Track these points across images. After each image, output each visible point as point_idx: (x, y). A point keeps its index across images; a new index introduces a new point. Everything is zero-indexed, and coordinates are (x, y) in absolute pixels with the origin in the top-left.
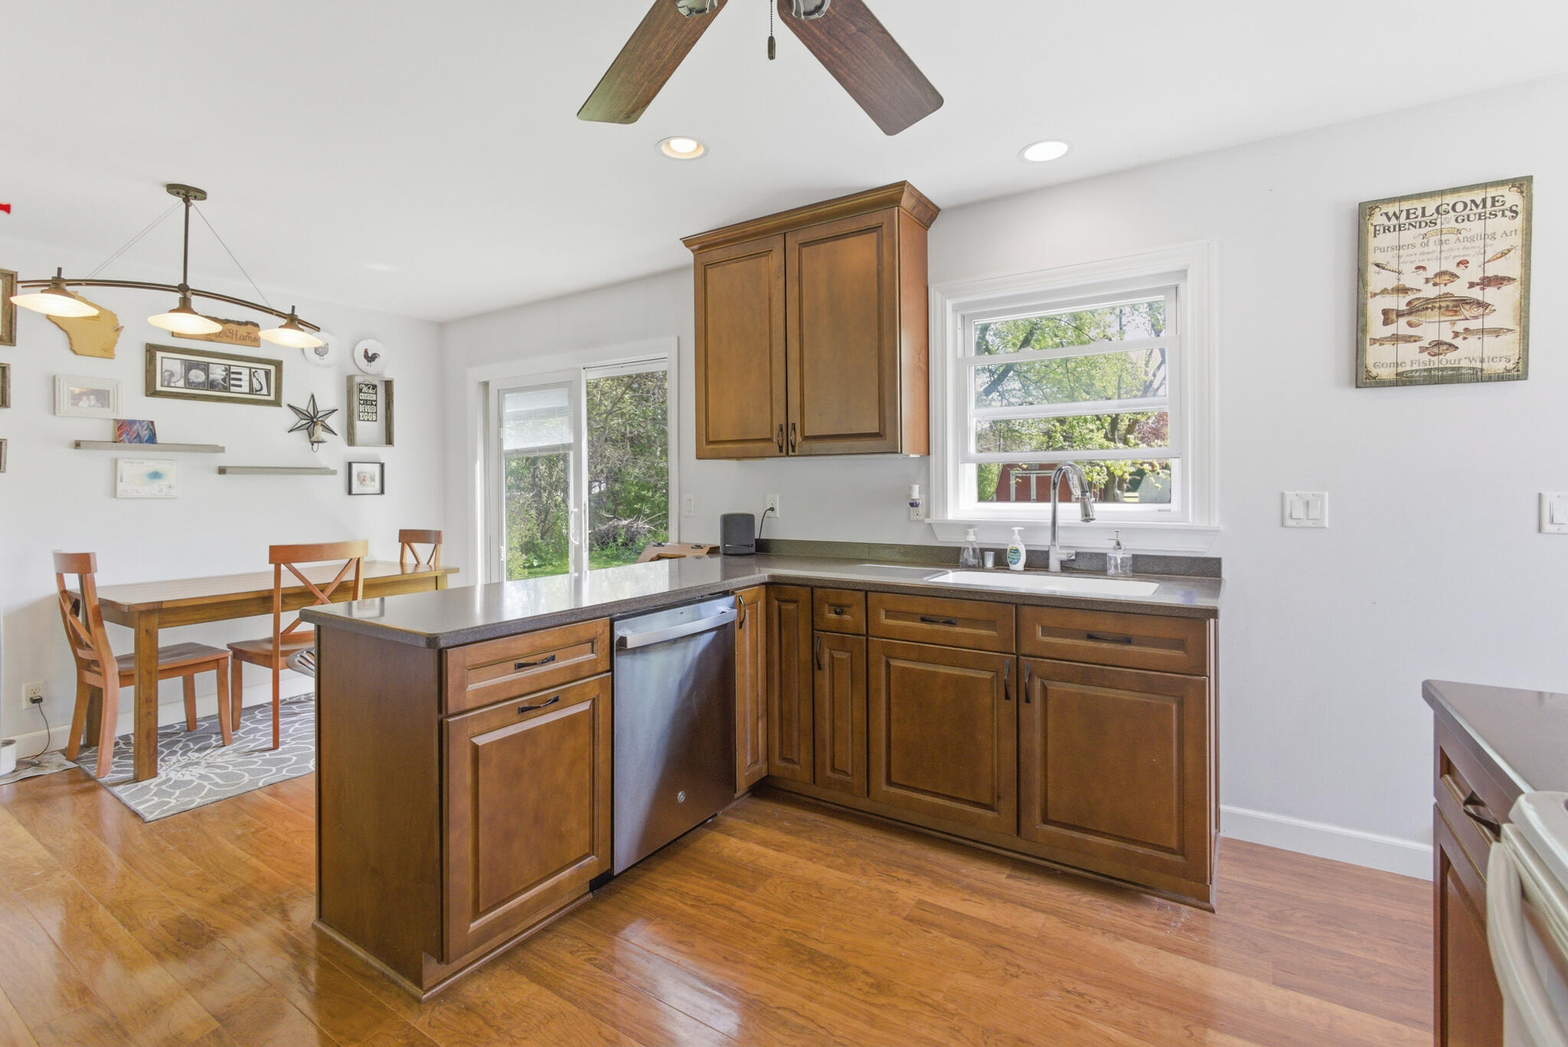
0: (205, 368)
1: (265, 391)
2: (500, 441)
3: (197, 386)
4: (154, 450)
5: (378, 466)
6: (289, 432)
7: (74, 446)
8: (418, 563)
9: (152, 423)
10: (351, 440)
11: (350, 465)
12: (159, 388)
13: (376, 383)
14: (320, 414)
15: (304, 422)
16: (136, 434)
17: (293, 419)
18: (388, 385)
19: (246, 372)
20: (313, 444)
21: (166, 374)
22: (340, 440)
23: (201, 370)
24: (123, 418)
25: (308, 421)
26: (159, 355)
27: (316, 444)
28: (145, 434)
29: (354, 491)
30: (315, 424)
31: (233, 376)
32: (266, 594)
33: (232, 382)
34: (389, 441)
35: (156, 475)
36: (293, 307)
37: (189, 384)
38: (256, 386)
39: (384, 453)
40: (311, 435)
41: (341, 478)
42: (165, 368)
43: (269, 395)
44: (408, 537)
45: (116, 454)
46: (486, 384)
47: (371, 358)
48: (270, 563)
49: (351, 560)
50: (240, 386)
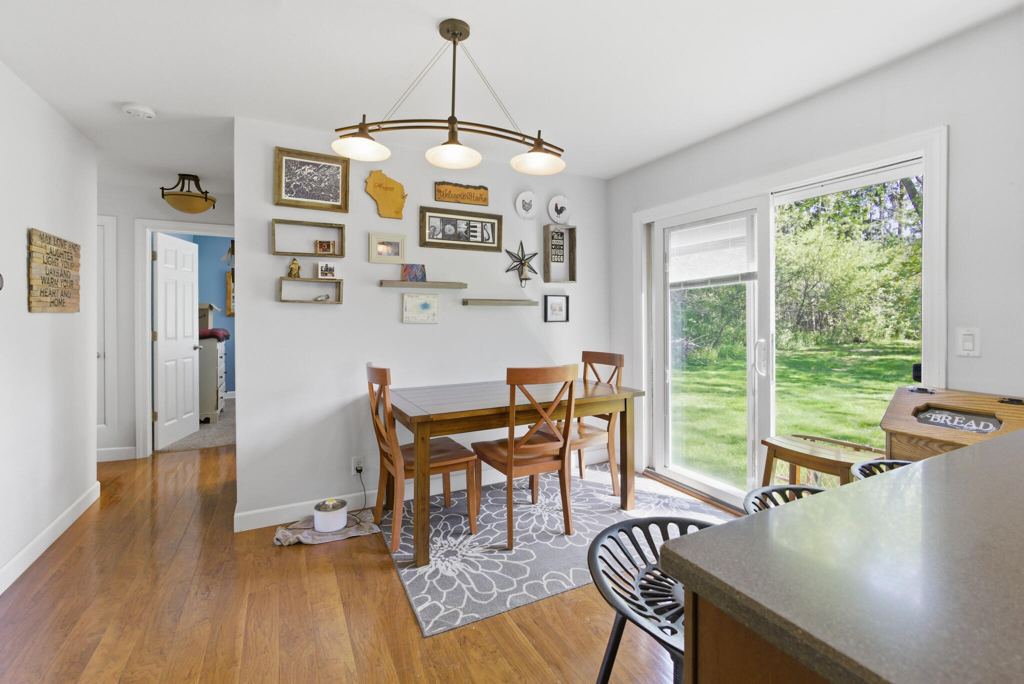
0: (454, 223)
1: (491, 240)
2: (665, 275)
3: (449, 237)
4: (425, 287)
5: (564, 298)
6: (506, 272)
7: (379, 284)
8: (599, 381)
9: (423, 266)
10: (547, 278)
11: (546, 297)
12: (427, 240)
13: (563, 231)
14: (526, 257)
15: (516, 264)
16: (414, 275)
17: (508, 261)
18: (572, 231)
19: (479, 225)
20: (521, 281)
21: (432, 229)
22: (538, 278)
23: (452, 225)
24: (407, 263)
25: (518, 263)
26: (428, 214)
27: (524, 282)
28: (419, 274)
29: (549, 319)
30: (523, 265)
31: (471, 229)
32: (504, 411)
33: (471, 234)
34: (572, 277)
35: (425, 306)
36: (539, 132)
37: (445, 236)
38: (486, 236)
39: (569, 288)
40: (521, 274)
41: (540, 309)
42: (431, 225)
43: (494, 243)
44: (589, 358)
45: (403, 290)
46: (649, 226)
47: (559, 211)
48: (507, 384)
49: (566, 382)
50: (476, 237)
